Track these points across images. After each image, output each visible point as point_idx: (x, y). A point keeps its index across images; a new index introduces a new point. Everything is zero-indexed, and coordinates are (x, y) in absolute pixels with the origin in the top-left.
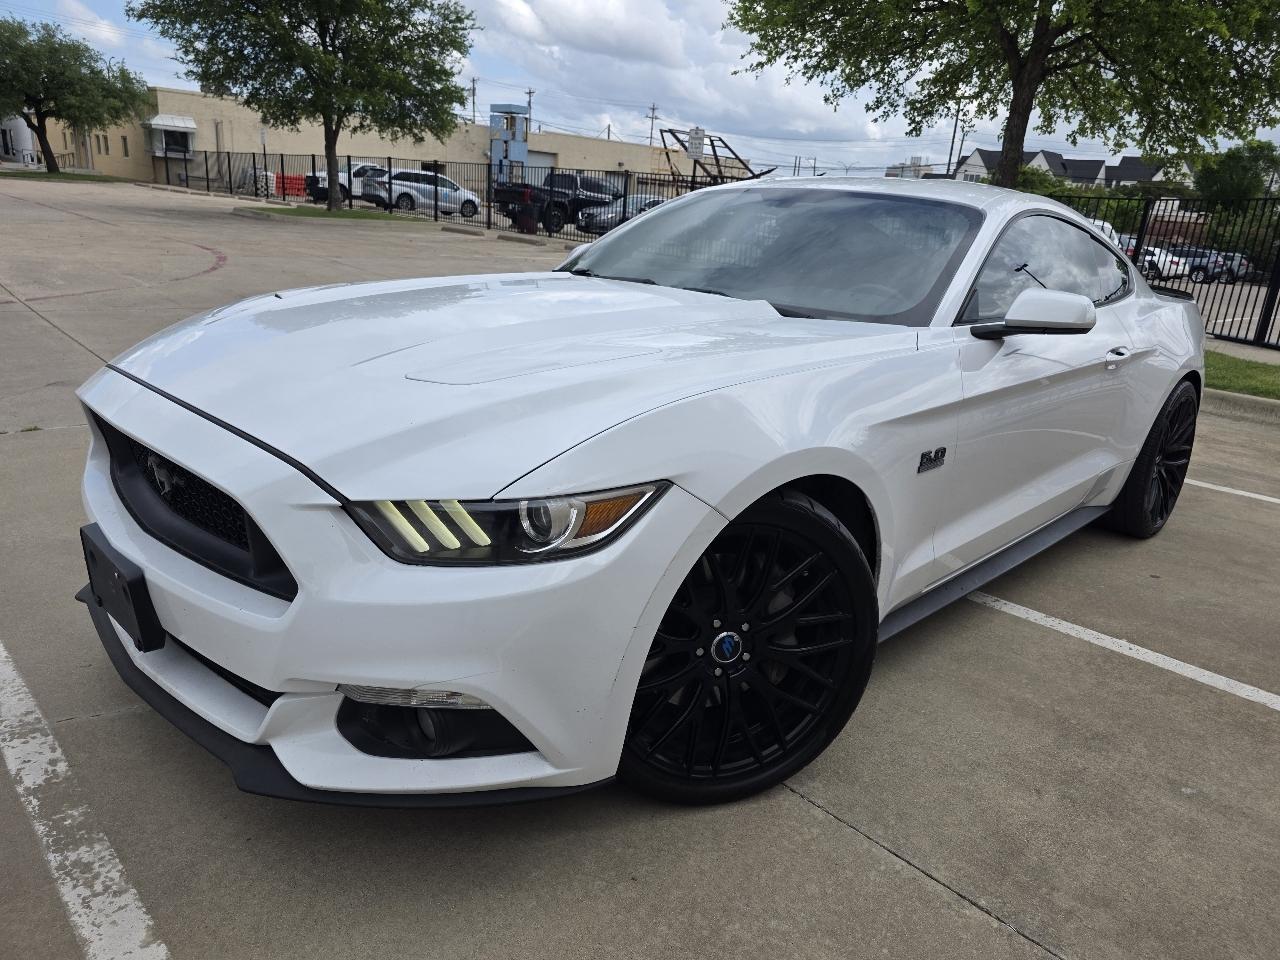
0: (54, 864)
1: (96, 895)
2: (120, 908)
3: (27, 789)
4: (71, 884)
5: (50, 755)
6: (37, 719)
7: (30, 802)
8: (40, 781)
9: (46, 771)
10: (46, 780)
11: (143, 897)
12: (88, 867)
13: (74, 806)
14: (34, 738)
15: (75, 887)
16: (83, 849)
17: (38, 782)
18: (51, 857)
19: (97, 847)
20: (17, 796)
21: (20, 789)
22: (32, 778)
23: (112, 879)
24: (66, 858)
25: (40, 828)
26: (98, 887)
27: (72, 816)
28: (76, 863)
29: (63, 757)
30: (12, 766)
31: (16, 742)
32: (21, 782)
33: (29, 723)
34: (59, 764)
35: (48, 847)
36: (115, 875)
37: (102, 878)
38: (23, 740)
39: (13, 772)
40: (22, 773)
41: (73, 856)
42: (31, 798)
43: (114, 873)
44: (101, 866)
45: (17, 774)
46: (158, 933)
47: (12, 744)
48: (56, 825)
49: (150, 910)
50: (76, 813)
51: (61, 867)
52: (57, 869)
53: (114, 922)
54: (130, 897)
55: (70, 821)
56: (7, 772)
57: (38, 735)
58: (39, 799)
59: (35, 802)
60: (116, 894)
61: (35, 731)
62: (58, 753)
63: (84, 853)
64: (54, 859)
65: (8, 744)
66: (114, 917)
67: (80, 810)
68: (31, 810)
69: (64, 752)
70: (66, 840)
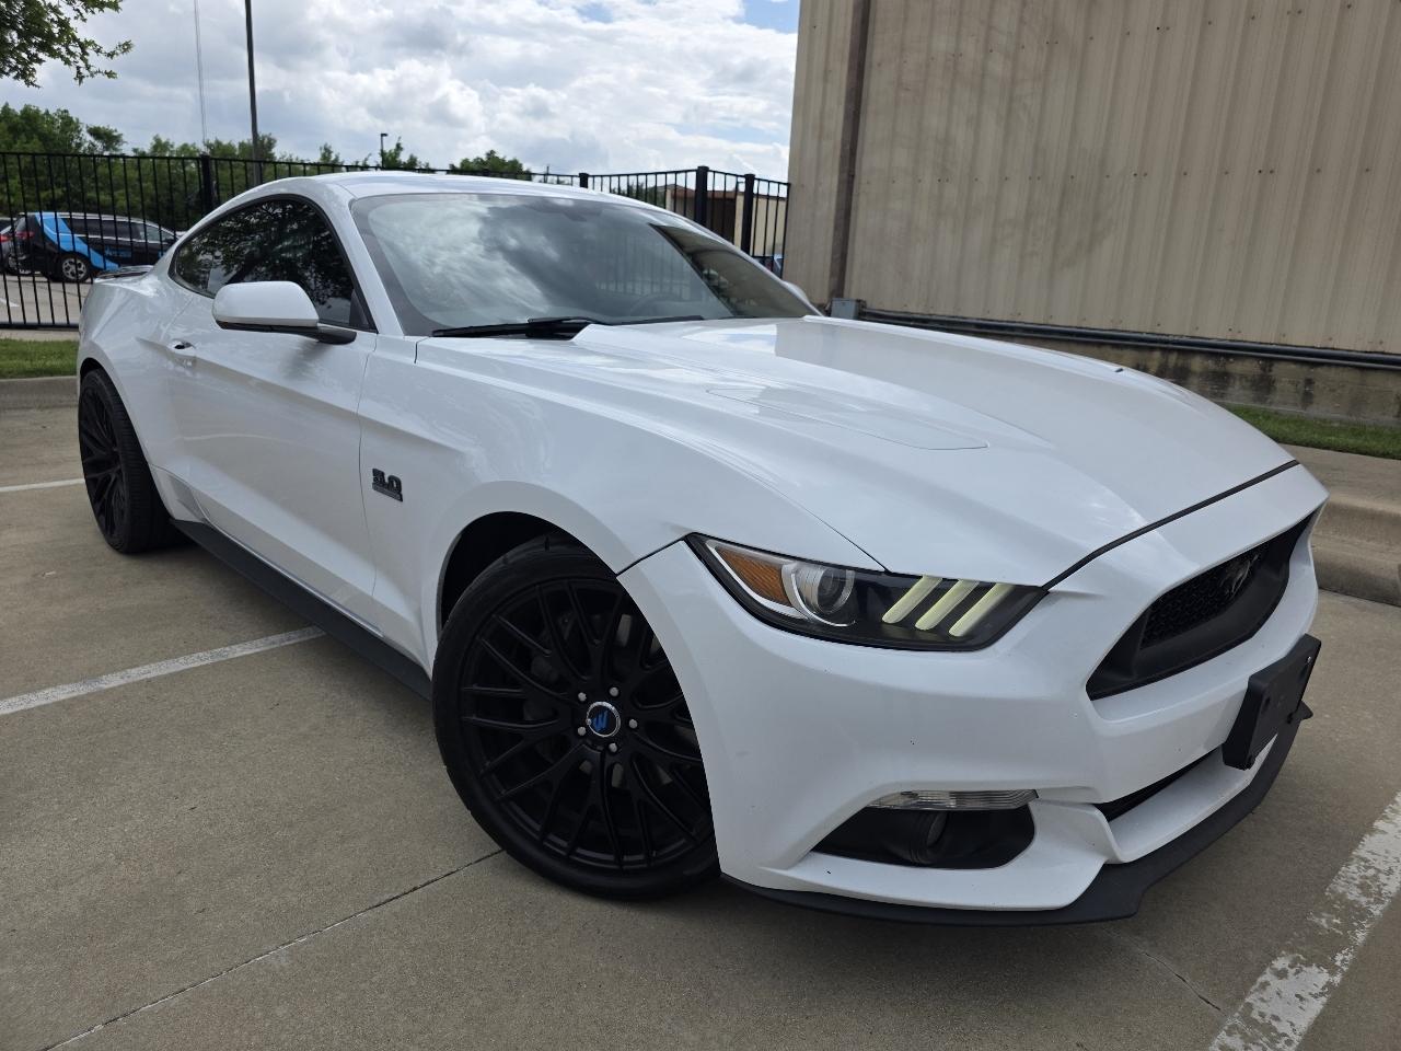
0: (1381, 907)
1: (1379, 871)
2: (1373, 854)
3: (1332, 973)
4: (1386, 888)
5: (1276, 983)
6: (1229, 1033)
7: (1343, 961)
8: (1314, 969)
9: (1298, 972)
10: (1308, 964)
11: (1355, 846)
12: (1361, 886)
13: (1318, 927)
14: (1262, 1015)
15: (1385, 885)
16: (1350, 897)
17: (1317, 970)
18: (1377, 913)
19: (1340, 890)
20: (1346, 975)
21: (1337, 979)
22: (1318, 978)
23: (1358, 868)
24: (1369, 902)
25: (1361, 936)
26: (1371, 872)
27: (1328, 922)
28: (1368, 895)
29: (1268, 970)
30: (1316, 1006)
31: (1283, 1027)
32: (1329, 985)
33: (1244, 1036)
34: (1280, 968)
35: (1371, 920)
36: (1353, 868)
37: (1363, 873)
38: (1274, 1023)
39: (1324, 999)
40: (1317, 990)
41: (1363, 900)
42: (1338, 963)
43: (1353, 870)
44: (1354, 879)
45: (1322, 994)
46: (1372, 830)
47: (1288, 1031)
48: (1348, 926)
49: (1359, 839)
50: (1324, 921)
51: (1378, 901)
52: (1383, 903)
53: (1387, 852)
54: (1362, 852)
55: (1335, 921)
56: (1327, 1005)
57: (1255, 1015)
58: (1333, 958)
59: (1339, 957)
60: (1366, 861)
61: (1252, 1023)
62: (1268, 976)
63: (1354, 894)
64: (1377, 910)
65: (1291, 1034)
66: (1383, 853)
67: (1316, 920)
68: (1350, 955)
69: (1261, 972)
70: (1354, 913)
